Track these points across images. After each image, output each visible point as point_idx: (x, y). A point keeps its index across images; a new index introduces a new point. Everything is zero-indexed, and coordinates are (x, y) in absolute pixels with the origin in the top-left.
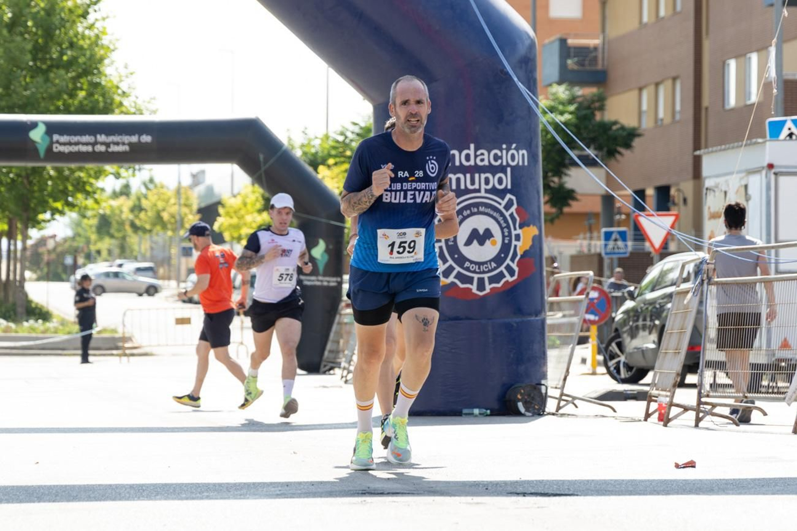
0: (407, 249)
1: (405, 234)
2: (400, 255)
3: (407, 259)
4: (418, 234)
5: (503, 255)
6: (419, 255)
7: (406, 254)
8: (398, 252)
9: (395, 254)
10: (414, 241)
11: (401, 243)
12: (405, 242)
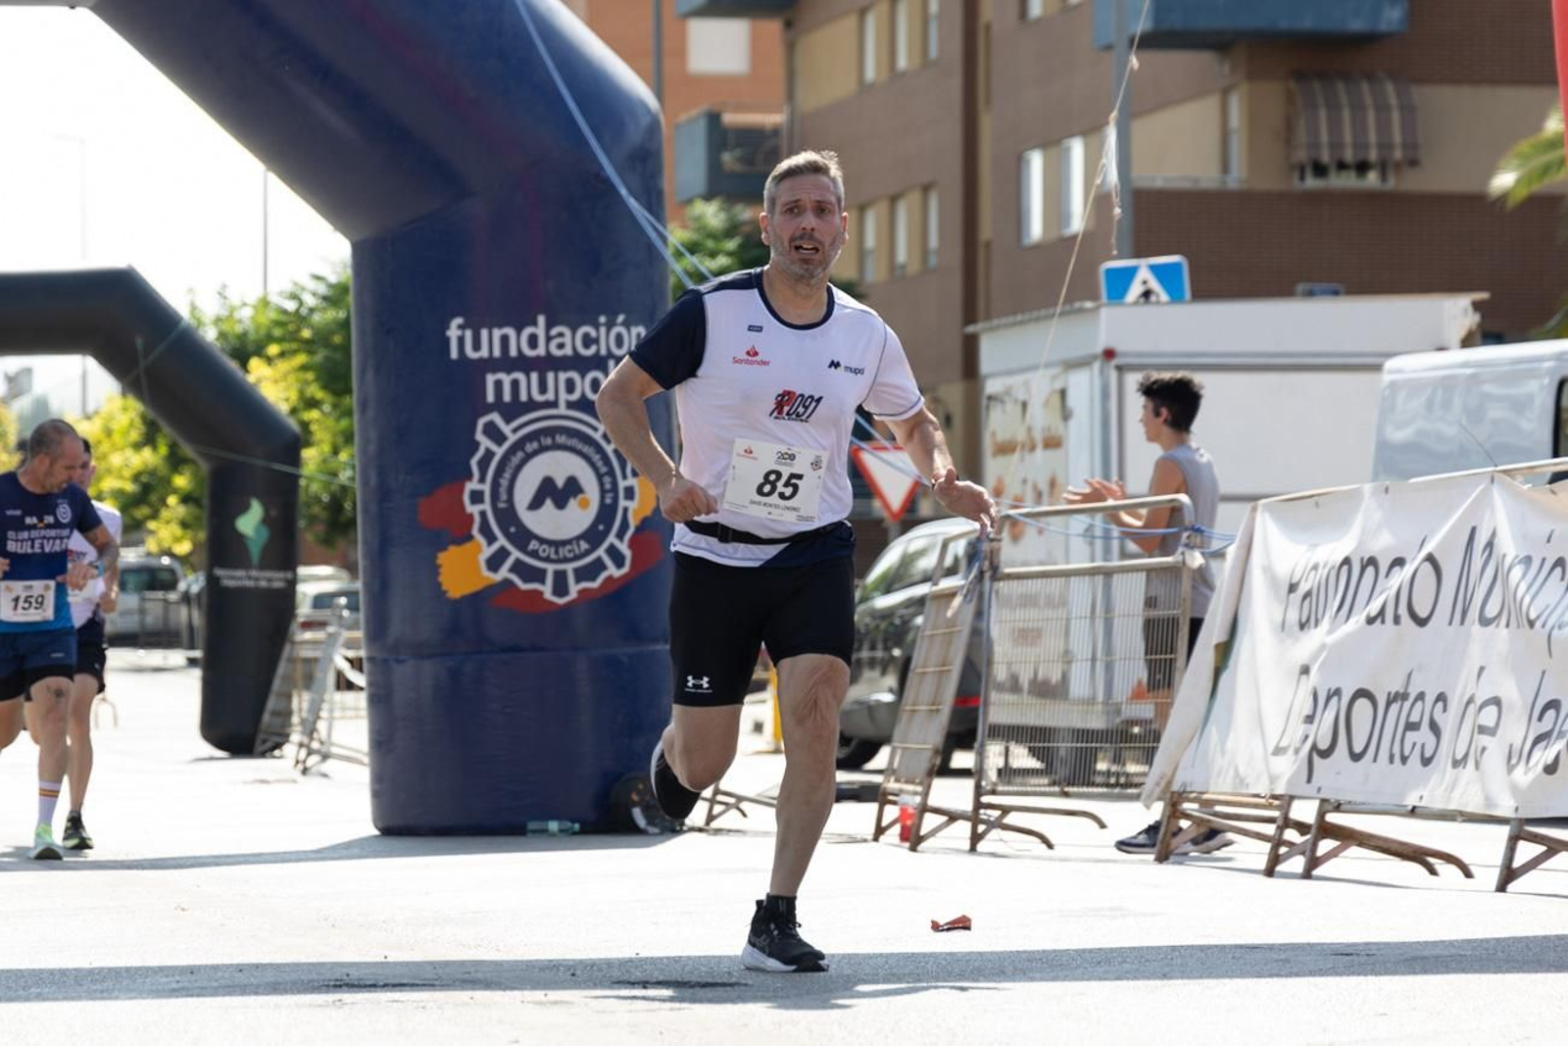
0: (34, 604)
1: (31, 587)
2: (25, 612)
3: (33, 616)
4: (47, 588)
5: (601, 527)
6: (48, 613)
7: (32, 611)
8: (24, 608)
9: (20, 610)
10: (42, 596)
11: (28, 597)
12: (31, 597)
